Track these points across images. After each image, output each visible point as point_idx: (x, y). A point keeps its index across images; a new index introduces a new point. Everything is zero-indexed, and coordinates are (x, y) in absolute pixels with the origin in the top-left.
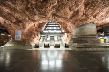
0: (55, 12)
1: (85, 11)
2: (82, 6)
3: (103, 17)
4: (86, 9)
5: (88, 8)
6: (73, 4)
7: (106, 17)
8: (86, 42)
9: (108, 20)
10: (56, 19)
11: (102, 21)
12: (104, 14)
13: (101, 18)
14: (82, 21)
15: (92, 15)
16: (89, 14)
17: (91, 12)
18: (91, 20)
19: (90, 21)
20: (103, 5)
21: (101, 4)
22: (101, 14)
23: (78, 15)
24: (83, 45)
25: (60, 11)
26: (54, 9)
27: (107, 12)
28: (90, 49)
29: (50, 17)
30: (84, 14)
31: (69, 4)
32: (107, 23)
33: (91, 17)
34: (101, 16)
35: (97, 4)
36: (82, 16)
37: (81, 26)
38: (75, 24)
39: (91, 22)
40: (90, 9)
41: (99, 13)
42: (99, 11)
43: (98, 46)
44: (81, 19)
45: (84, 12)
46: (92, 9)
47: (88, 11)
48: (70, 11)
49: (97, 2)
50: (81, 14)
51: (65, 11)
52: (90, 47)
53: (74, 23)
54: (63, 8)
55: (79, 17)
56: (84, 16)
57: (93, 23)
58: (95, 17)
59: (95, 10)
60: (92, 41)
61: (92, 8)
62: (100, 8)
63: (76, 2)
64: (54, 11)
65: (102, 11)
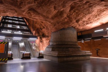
0: (36, 6)
1: (70, 13)
2: (68, 7)
3: (84, 23)
4: (71, 11)
5: (73, 11)
6: (60, 4)
7: (87, 24)
8: (67, 50)
9: (88, 27)
10: (31, 15)
11: (83, 27)
12: (86, 20)
13: (83, 23)
14: (64, 23)
15: (76, 19)
16: (73, 18)
17: (75, 16)
18: (74, 24)
19: (72, 25)
20: (87, 12)
21: (86, 10)
22: (84, 19)
23: (62, 17)
24: (65, 53)
25: (42, 8)
26: (35, 3)
27: (89, 19)
28: (71, 58)
29: (24, 11)
30: (68, 16)
31: (56, 3)
32: (87, 29)
33: (74, 21)
34: (83, 21)
35: (82, 9)
36: (66, 18)
37: (61, 29)
38: (55, 27)
39: (72, 27)
40: (75, 13)
41: (82, 19)
42: (83, 17)
43: (78, 54)
44: (63, 21)
45: (69, 15)
46: (76, 13)
47: (72, 14)
48: (54, 11)
49: (83, 7)
50: (65, 16)
51: (49, 8)
52: (71, 56)
53: (55, 25)
54: (48, 4)
55: (63, 18)
56: (68, 18)
57: (74, 28)
58: (77, 21)
59: (80, 14)
60: (73, 48)
61: (77, 11)
62: (84, 14)
63: (64, 2)
64: (34, 5)
65: (85, 17)
